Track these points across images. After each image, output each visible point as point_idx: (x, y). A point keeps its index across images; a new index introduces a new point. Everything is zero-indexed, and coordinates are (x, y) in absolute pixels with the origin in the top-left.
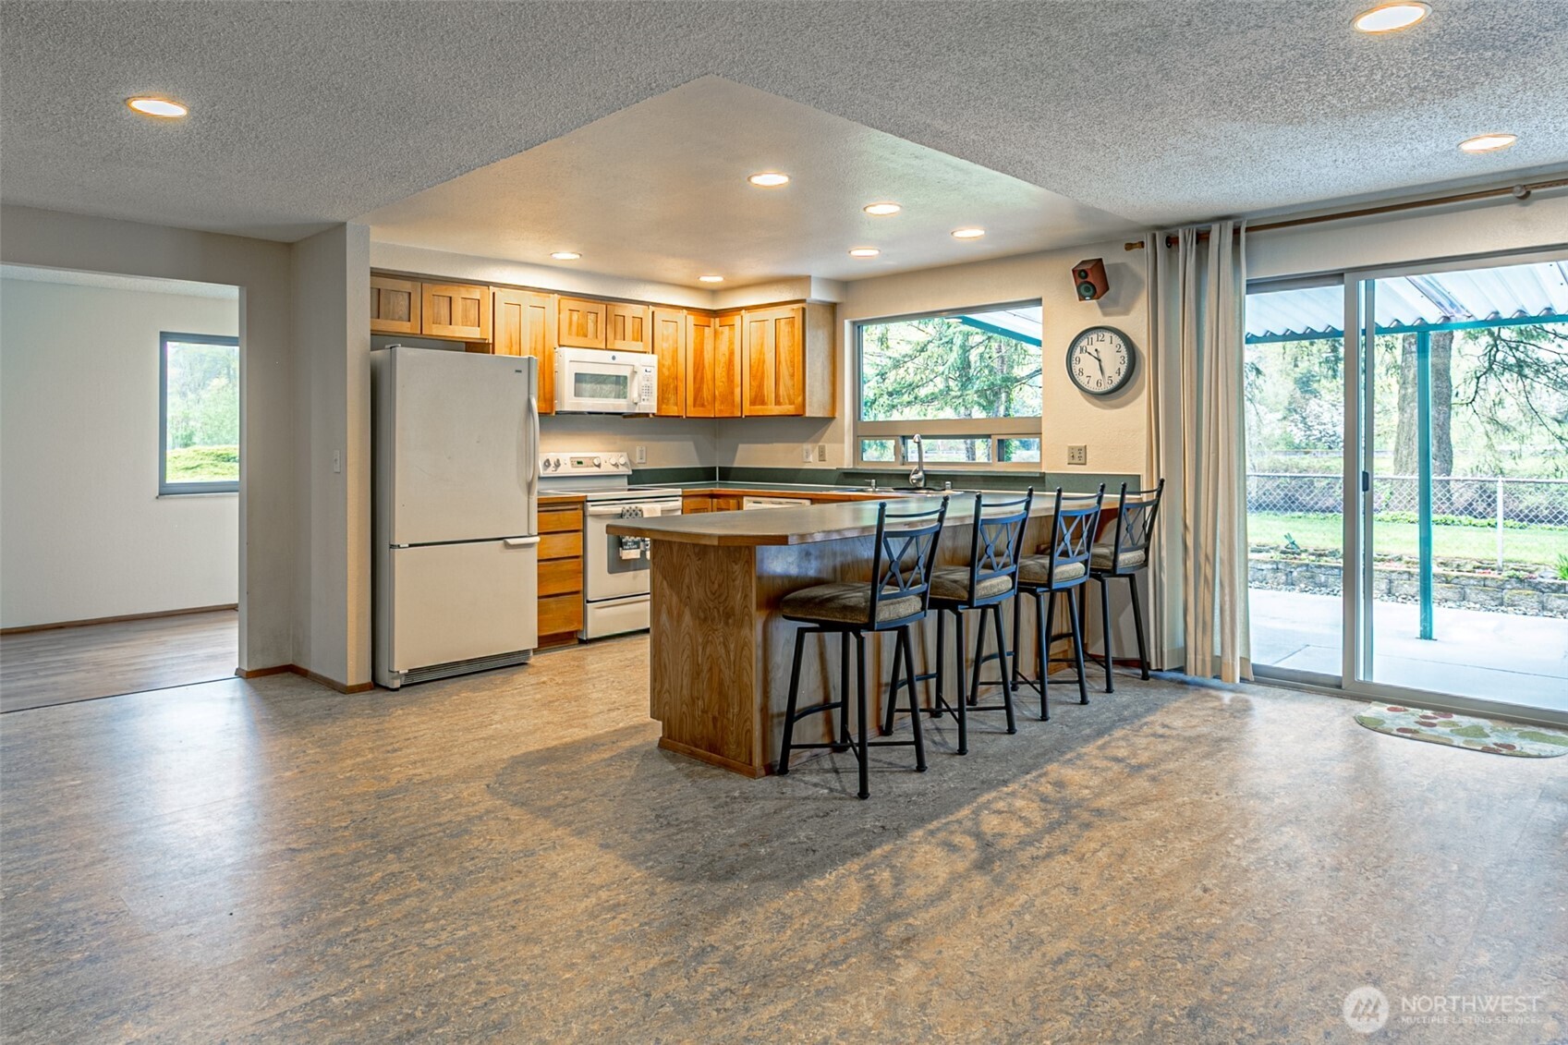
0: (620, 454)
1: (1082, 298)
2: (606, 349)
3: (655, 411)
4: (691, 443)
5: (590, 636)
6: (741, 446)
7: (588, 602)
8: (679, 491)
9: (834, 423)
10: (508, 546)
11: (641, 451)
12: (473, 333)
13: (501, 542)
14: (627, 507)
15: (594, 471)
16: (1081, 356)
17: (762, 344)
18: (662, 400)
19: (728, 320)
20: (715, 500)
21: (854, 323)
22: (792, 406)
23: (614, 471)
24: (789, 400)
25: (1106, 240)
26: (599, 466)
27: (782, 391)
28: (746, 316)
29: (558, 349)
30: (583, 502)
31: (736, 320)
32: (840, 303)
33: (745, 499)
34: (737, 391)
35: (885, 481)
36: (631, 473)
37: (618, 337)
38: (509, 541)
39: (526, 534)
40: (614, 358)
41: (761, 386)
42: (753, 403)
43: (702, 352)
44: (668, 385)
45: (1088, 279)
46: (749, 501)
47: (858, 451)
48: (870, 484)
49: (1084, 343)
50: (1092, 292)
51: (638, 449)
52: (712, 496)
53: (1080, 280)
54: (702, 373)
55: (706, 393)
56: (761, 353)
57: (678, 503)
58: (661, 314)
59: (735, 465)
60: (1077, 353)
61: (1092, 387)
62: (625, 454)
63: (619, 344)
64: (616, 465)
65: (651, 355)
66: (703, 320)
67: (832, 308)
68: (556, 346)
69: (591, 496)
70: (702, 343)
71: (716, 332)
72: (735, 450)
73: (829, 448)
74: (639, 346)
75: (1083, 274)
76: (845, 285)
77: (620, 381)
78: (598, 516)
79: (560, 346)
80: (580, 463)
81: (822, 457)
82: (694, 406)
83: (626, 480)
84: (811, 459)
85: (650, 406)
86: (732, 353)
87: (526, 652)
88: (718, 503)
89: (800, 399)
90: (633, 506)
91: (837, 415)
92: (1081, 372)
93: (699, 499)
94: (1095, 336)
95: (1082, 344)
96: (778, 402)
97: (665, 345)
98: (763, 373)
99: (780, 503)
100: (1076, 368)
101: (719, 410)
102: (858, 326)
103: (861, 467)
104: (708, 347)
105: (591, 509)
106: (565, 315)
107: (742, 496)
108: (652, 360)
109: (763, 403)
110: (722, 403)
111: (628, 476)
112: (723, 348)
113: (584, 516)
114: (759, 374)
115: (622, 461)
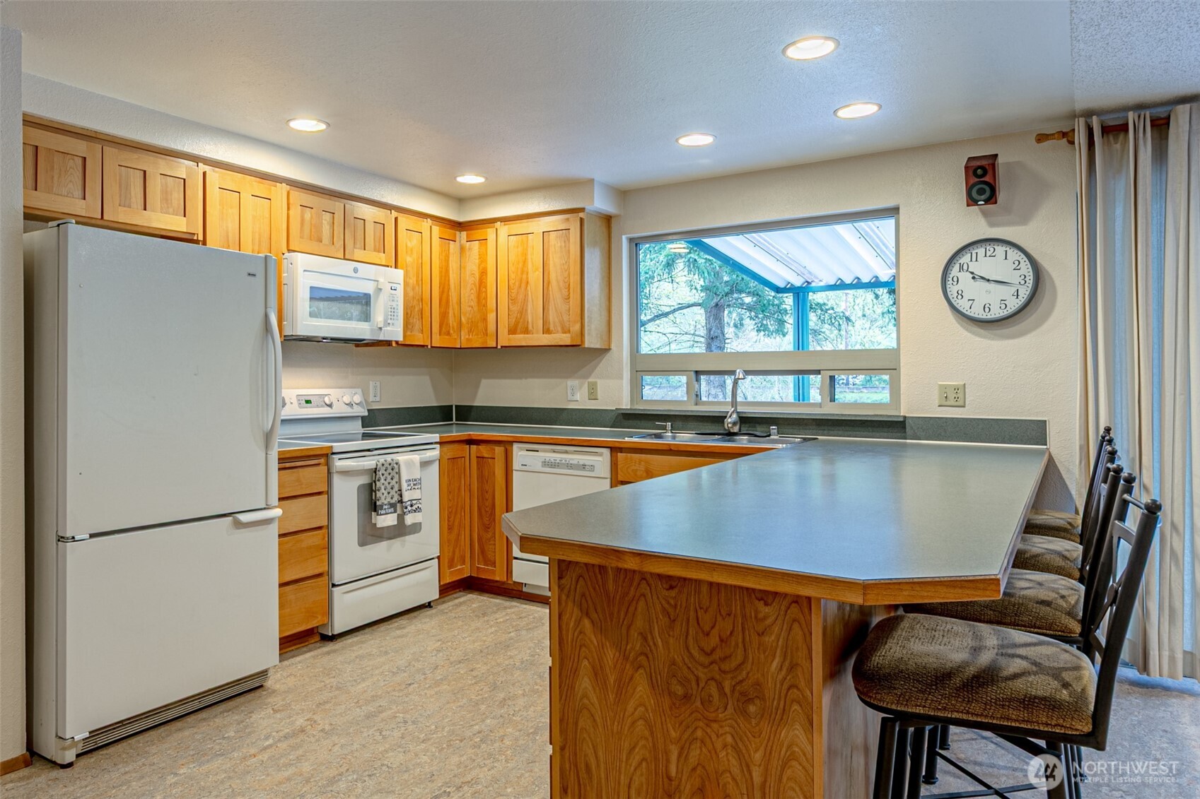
0: (353, 391)
1: (972, 201)
2: (345, 259)
3: (400, 339)
4: (427, 378)
5: (337, 631)
6: (484, 382)
7: (334, 585)
8: (435, 437)
9: (608, 356)
10: (239, 525)
11: (375, 387)
12: (178, 224)
13: (230, 519)
14: (382, 459)
15: (324, 412)
16: (959, 275)
17: (525, 262)
18: (407, 325)
19: (478, 234)
20: (474, 447)
21: (631, 240)
22: (568, 335)
23: (348, 411)
24: (563, 328)
25: (1005, 132)
26: (330, 406)
27: (552, 317)
28: (503, 230)
29: (287, 255)
30: (325, 456)
31: (490, 233)
32: (617, 216)
33: (515, 446)
34: (491, 317)
35: (679, 424)
36: (366, 414)
37: (358, 246)
38: (244, 518)
39: (264, 506)
40: (356, 270)
41: (523, 312)
42: (512, 331)
43: (447, 271)
44: (413, 307)
45: (987, 179)
46: (521, 449)
47: (637, 386)
48: (664, 428)
49: (965, 259)
50: (988, 193)
51: (371, 384)
52: (470, 442)
53: (974, 180)
54: (448, 295)
55: (452, 321)
56: (524, 271)
57: (435, 453)
58: (404, 222)
59: (476, 404)
60: (955, 271)
61: (977, 312)
62: (359, 391)
63: (359, 254)
64: (350, 405)
65: (393, 269)
66: (449, 232)
67: (608, 219)
68: (285, 250)
69: (338, 446)
70: (447, 261)
71: (462, 249)
72: (477, 386)
73: (602, 385)
74: (382, 258)
75: (979, 172)
76: (623, 194)
77: (364, 301)
78: (346, 473)
79: (289, 251)
80: (308, 402)
81: (593, 396)
82: (440, 335)
83: (360, 422)
84: (578, 397)
85: (395, 332)
86: (483, 273)
87: (264, 673)
88: (478, 451)
89: (578, 327)
90: (389, 458)
91: (613, 346)
92: (960, 294)
93: (456, 446)
94: (981, 251)
95: (962, 261)
96: (547, 331)
97: (409, 259)
98: (526, 296)
99: (566, 452)
100: (953, 290)
101: (464, 339)
102: (635, 243)
103: (640, 407)
104: (454, 264)
105: (339, 463)
106: (296, 212)
107: (511, 443)
108: (399, 274)
109: (526, 331)
110: (470, 331)
111: (363, 418)
112: (472, 266)
113: (329, 473)
114: (521, 297)
115: (357, 399)
